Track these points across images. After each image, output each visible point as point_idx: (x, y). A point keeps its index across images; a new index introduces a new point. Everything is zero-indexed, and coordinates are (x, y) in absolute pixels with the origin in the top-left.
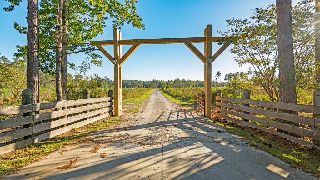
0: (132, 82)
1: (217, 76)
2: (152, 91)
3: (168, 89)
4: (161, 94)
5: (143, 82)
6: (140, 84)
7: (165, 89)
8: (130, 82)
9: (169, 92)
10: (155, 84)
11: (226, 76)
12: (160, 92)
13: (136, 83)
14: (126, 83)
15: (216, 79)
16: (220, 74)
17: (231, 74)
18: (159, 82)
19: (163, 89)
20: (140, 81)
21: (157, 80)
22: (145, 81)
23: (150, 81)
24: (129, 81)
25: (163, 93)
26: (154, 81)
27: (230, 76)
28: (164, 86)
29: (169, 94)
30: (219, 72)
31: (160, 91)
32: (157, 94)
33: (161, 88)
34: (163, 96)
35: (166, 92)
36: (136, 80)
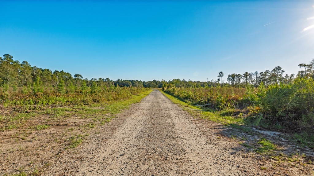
0: (132, 82)
1: (220, 77)
2: (151, 91)
3: (170, 89)
4: (162, 95)
5: (144, 82)
6: (140, 84)
7: (165, 88)
8: (130, 83)
9: (172, 92)
10: (155, 84)
11: (229, 76)
12: (160, 93)
13: (137, 84)
14: (126, 83)
15: (218, 79)
16: (223, 74)
17: (234, 74)
18: (160, 82)
19: (163, 89)
20: (140, 81)
21: (157, 80)
22: (145, 81)
23: (151, 82)
24: (130, 81)
25: (164, 93)
26: (154, 81)
27: (233, 77)
28: (165, 86)
29: (172, 94)
30: (221, 72)
31: (160, 91)
32: (155, 95)
33: (161, 88)
34: (164, 98)
35: (168, 92)
36: (136, 81)
